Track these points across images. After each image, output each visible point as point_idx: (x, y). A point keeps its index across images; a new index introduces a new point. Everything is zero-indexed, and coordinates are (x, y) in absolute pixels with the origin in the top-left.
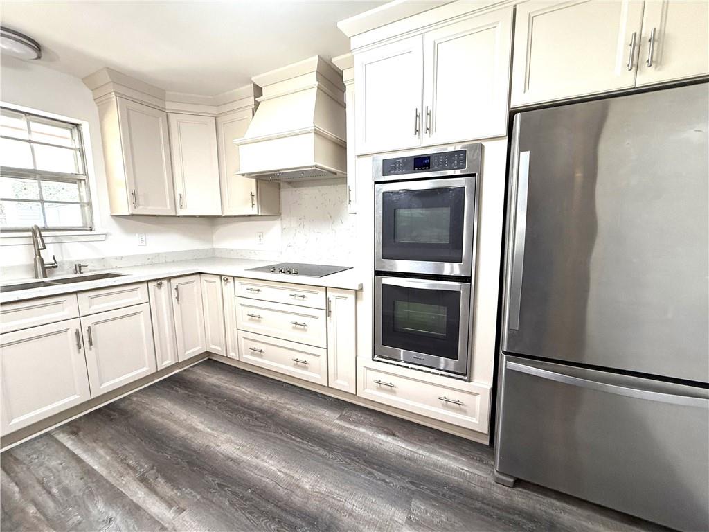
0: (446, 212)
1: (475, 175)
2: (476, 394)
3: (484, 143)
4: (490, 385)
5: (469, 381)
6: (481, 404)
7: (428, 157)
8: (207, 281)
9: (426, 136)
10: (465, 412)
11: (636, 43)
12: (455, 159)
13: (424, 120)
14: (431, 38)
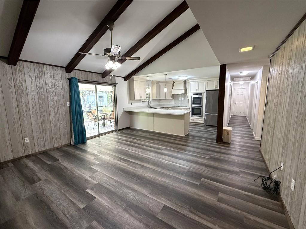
0: (200, 99)
1: (203, 96)
3: (204, 93)
5: (202, 118)
9: (198, 92)
10: (202, 121)
11: (216, 86)
12: (200, 94)
14: (198, 82)
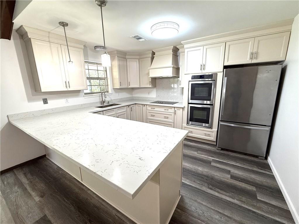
0: (207, 89)
1: (215, 81)
2: (213, 132)
3: (218, 73)
4: (217, 130)
5: (212, 129)
6: (214, 134)
7: (203, 75)
8: (138, 106)
9: (203, 71)
10: (210, 137)
11: (252, 54)
12: (210, 76)
13: (203, 67)
14: (205, 47)
